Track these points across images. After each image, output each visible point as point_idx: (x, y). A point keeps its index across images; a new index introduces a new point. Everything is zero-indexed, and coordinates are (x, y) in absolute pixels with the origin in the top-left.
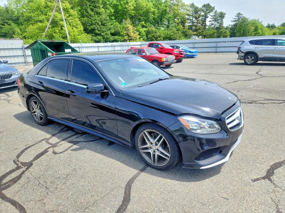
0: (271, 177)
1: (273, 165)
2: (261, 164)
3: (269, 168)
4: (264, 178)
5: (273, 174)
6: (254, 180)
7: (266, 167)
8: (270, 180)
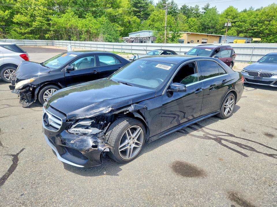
0: (13, 157)
1: (16, 167)
2: (26, 162)
3: (18, 162)
4: (18, 154)
5: (13, 160)
6: (23, 149)
7: (21, 161)
8: (13, 155)
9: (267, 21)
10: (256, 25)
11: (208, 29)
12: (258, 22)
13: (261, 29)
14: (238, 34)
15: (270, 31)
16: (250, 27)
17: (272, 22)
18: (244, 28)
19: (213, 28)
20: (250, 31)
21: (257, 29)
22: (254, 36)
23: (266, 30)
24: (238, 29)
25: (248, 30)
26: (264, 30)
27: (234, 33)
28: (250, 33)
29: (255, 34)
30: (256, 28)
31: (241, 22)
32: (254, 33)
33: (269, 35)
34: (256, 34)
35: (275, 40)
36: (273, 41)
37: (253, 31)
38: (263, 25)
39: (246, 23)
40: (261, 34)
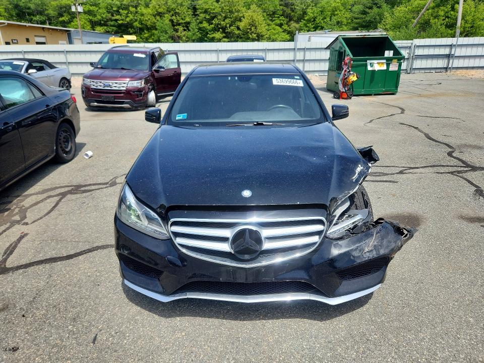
9: (133, 6)
10: (118, 12)
11: (32, 17)
12: (119, 8)
13: (128, 19)
14: (93, 28)
15: (142, 24)
16: (109, 15)
17: (140, 9)
18: (99, 17)
19: (41, 13)
20: (112, 23)
21: (122, 20)
22: (120, 31)
23: (135, 22)
24: (91, 18)
25: (108, 21)
26: (131, 22)
27: (85, 25)
28: (111, 26)
29: (120, 29)
30: (118, 17)
31: (91, 5)
32: (120, 26)
33: (141, 30)
34: (123, 28)
35: (153, 39)
36: (151, 40)
37: (116, 24)
38: (128, 13)
39: (100, 8)
40: (130, 29)
